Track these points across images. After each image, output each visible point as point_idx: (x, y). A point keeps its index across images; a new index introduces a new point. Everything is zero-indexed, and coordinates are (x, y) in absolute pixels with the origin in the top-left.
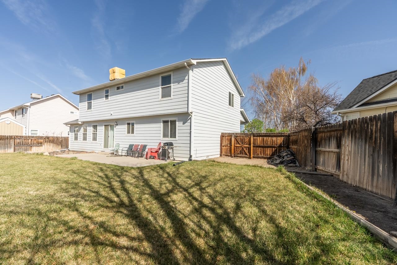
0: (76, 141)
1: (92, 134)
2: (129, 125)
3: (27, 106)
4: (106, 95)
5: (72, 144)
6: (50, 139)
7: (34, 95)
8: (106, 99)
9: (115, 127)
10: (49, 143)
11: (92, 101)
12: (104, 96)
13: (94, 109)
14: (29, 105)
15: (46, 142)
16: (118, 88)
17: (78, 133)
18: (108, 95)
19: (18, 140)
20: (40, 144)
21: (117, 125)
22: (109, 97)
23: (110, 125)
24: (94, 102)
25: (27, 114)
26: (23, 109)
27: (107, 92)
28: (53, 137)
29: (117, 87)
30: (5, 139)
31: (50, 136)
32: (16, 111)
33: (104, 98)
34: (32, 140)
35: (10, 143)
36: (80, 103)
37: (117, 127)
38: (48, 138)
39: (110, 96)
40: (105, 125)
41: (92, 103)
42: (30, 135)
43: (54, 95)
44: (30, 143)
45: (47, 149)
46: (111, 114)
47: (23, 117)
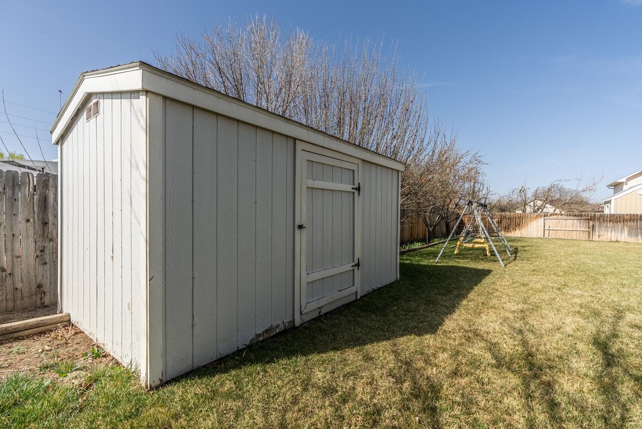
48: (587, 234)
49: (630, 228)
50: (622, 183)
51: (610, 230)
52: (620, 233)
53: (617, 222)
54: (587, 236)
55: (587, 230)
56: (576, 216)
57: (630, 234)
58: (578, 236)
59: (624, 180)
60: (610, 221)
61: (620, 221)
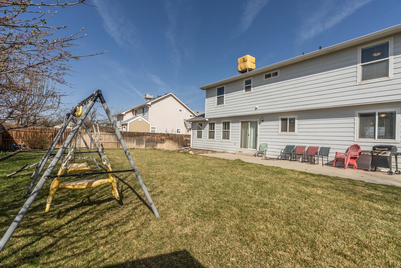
0: (200, 139)
1: (222, 132)
2: (284, 121)
3: (149, 105)
4: (246, 87)
5: (195, 143)
6: (170, 136)
7: (148, 96)
8: (246, 91)
9: (260, 124)
10: (169, 140)
11: (225, 95)
12: (244, 88)
13: (227, 104)
14: (150, 104)
15: (167, 139)
16: (269, 76)
17: (203, 131)
18: (251, 86)
19: (148, 137)
20: (162, 141)
21: (263, 121)
22: (252, 89)
23: (251, 122)
24: (227, 96)
25: (148, 113)
26: (143, 108)
27: (248, 82)
28: (172, 134)
29: (266, 75)
30: (140, 136)
31: (170, 133)
32: (136, 111)
33: (244, 91)
34: (157, 137)
35: (143, 140)
36: (206, 99)
37: (262, 124)
38: (168, 135)
39: (253, 87)
40: (242, 122)
41: (225, 97)
42: (150, 132)
43: (167, 94)
44: (156, 140)
45: (168, 146)
46: (256, 108)
47: (143, 115)
48: (117, 144)
49: (137, 140)
50: (123, 115)
51: (128, 141)
52: (128, 143)
53: (131, 137)
54: (117, 146)
55: (117, 142)
56: (111, 132)
57: (137, 144)
58: (112, 146)
59: (124, 113)
60: (128, 136)
61: (133, 136)
